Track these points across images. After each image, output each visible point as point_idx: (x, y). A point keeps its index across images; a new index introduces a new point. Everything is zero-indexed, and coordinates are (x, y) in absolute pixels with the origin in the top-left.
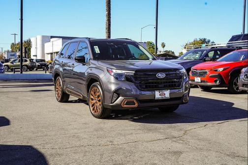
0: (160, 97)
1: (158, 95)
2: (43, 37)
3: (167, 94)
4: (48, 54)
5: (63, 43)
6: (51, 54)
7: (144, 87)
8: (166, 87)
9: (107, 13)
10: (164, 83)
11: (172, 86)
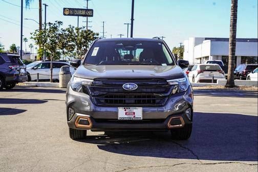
0: (126, 116)
1: (122, 113)
2: (196, 39)
3: (138, 113)
4: (198, 59)
5: (212, 45)
6: (201, 59)
7: (103, 101)
8: (137, 104)
9: (232, 5)
10: (135, 97)
11: (149, 102)
